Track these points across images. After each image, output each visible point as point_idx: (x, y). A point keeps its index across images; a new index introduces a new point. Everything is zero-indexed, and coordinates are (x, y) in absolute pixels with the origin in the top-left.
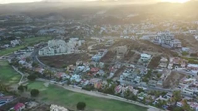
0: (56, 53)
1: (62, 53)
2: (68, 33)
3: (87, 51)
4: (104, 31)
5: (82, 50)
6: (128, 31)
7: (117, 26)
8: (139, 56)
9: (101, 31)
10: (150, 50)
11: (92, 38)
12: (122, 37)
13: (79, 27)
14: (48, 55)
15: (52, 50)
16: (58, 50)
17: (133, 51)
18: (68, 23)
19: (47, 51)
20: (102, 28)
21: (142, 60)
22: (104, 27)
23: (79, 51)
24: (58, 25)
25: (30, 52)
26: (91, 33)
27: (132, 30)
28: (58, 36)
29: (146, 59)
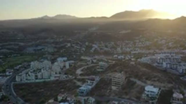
0: (37, 79)
1: (44, 79)
2: (57, 52)
3: (74, 77)
4: (96, 49)
5: (69, 76)
6: (122, 48)
7: (110, 44)
8: (143, 89)
9: (93, 49)
10: (156, 79)
11: (83, 58)
12: (116, 57)
13: (69, 45)
14: (26, 81)
15: (32, 76)
16: (39, 75)
17: (132, 79)
18: (58, 40)
19: (26, 76)
20: (94, 45)
21: (148, 95)
22: (96, 44)
23: (64, 76)
24: (47, 43)
25: (6, 76)
26: (82, 52)
27: (126, 48)
28: (45, 54)
29: (152, 93)
